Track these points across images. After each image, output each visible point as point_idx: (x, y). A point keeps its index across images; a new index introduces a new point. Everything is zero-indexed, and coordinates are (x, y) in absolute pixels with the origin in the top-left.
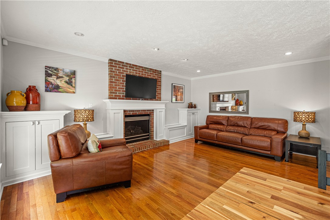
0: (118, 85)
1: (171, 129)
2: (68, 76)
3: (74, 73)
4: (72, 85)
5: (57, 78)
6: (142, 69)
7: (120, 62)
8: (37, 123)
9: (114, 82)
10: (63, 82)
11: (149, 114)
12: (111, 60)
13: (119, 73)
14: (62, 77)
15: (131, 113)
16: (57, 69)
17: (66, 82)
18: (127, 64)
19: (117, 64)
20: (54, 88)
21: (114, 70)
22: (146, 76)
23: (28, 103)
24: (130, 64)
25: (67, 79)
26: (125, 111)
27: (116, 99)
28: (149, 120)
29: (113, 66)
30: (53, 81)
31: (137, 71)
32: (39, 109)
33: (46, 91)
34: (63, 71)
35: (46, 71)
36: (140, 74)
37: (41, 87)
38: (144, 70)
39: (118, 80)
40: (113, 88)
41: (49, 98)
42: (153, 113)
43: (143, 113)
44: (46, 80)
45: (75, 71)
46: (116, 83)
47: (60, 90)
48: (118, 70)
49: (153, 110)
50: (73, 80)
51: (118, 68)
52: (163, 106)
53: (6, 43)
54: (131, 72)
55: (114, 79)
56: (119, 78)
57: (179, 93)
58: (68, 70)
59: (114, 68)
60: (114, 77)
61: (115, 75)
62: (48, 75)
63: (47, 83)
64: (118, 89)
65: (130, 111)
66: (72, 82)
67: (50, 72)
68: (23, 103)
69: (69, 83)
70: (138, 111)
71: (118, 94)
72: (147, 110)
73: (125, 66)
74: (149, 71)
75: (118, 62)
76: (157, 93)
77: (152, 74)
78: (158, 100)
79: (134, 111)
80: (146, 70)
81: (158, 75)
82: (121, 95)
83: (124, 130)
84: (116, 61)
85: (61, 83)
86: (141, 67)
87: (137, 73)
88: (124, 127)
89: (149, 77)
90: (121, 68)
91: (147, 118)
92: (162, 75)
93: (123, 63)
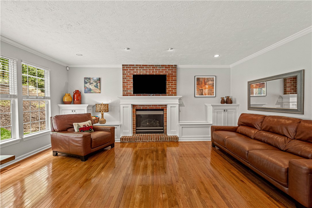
0: (130, 84)
1: (183, 126)
2: (96, 82)
3: (99, 79)
4: (98, 88)
5: (90, 84)
6: (152, 68)
7: (131, 65)
8: (74, 111)
9: (126, 83)
10: (93, 86)
11: (163, 108)
12: (123, 65)
13: (130, 74)
14: (92, 83)
15: (142, 108)
16: (89, 79)
17: (95, 86)
18: (137, 65)
19: (128, 68)
20: (89, 91)
21: (126, 73)
22: (158, 73)
23: (74, 100)
24: (140, 65)
25: (95, 84)
26: (133, 106)
27: (128, 95)
28: (163, 114)
29: (125, 70)
30: (88, 86)
31: (147, 70)
33: (85, 92)
34: (93, 79)
35: (85, 81)
36: (150, 72)
37: (82, 90)
38: (155, 68)
39: (129, 81)
40: (125, 87)
42: (166, 108)
43: (154, 108)
44: (84, 86)
45: (100, 78)
46: (127, 83)
47: (92, 91)
48: (129, 72)
49: (166, 105)
50: (99, 84)
51: (129, 71)
52: (177, 101)
53: (68, 68)
54: (141, 72)
55: (125, 80)
56: (130, 78)
57: (207, 86)
58: (95, 77)
59: (126, 71)
60: (126, 78)
61: (126, 76)
62: (86, 83)
63: (85, 87)
64: (129, 88)
65: (140, 106)
66: (98, 86)
67: (86, 81)
68: (71, 100)
69: (96, 86)
70: (148, 106)
71: (129, 92)
72: (159, 105)
73: (135, 68)
74: (161, 68)
75: (129, 65)
76: (170, 88)
77: (165, 70)
78: (172, 95)
79: (144, 106)
80: (157, 68)
81: (173, 70)
82: (132, 92)
83: (135, 121)
84: (127, 65)
85: (92, 87)
86: (152, 65)
87: (146, 72)
88: (135, 119)
89: (161, 74)
90: (132, 70)
91: (161, 113)
92: (178, 69)
93: (133, 65)
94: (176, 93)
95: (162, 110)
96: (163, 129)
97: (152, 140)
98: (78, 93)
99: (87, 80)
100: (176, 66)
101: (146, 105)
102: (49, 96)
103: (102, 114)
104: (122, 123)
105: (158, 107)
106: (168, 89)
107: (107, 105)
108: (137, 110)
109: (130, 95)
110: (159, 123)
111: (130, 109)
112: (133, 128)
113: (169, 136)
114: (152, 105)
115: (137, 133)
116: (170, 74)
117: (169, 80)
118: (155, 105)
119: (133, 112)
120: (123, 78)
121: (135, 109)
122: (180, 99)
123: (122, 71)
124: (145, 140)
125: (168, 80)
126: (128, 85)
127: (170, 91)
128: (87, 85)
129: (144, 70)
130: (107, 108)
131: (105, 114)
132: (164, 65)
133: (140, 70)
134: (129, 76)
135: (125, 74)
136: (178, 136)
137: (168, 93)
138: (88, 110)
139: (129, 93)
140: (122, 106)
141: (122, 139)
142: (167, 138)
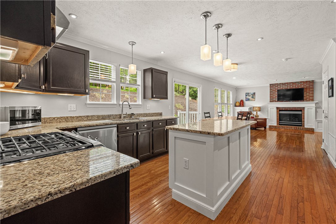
0: (275, 95)
3: (254, 93)
6: (292, 84)
9: (272, 94)
11: (302, 110)
12: (270, 84)
14: (250, 96)
15: (284, 109)
16: (249, 93)
17: (252, 97)
18: (280, 84)
20: (248, 100)
22: (297, 87)
23: (240, 105)
24: (283, 83)
25: (252, 96)
26: (277, 108)
27: (273, 102)
29: (272, 87)
32: (243, 106)
33: (246, 101)
34: (251, 94)
36: (291, 87)
37: (244, 100)
38: (294, 84)
39: (274, 93)
40: (272, 97)
41: (247, 103)
42: (304, 109)
47: (250, 100)
49: (304, 108)
50: (254, 96)
51: (274, 87)
52: (314, 105)
53: (237, 89)
58: (252, 92)
60: (272, 92)
62: (246, 96)
64: (274, 97)
65: (282, 108)
68: (239, 105)
69: (253, 97)
70: (289, 108)
72: (298, 108)
73: (279, 85)
74: (299, 83)
75: (275, 84)
76: (308, 96)
77: (303, 84)
78: (310, 101)
79: (285, 108)
80: (296, 84)
81: (310, 84)
82: (277, 100)
83: (278, 117)
84: (273, 84)
85: (250, 98)
86: (292, 83)
87: (288, 87)
88: (278, 116)
89: (300, 87)
90: (276, 87)
91: (300, 113)
92: (316, 83)
93: (278, 84)
94: (313, 99)
95: (301, 111)
96: (301, 124)
97: (291, 128)
98: (242, 101)
99: (247, 94)
100: (313, 81)
101: (287, 108)
102: (232, 103)
103: (257, 112)
104: (269, 118)
105: (297, 109)
106: (305, 97)
107: (260, 108)
108: (280, 110)
109: (275, 102)
110: (298, 120)
111: (275, 110)
112: (277, 121)
113: (306, 128)
114: (292, 108)
115: (280, 124)
116: (308, 87)
117: (307, 91)
118: (294, 108)
119: (277, 112)
120: (270, 92)
121: (278, 110)
122: (316, 104)
123: (269, 88)
124: (286, 128)
125: (305, 91)
126: (273, 95)
127: (308, 98)
128: (247, 97)
129: (286, 86)
130: (260, 109)
131: (259, 113)
132: (302, 82)
133: (282, 86)
134: (274, 90)
135: (272, 89)
136: (314, 128)
137: (306, 100)
138: (249, 110)
139: (274, 100)
140: (269, 108)
141: (270, 126)
142: (304, 128)
